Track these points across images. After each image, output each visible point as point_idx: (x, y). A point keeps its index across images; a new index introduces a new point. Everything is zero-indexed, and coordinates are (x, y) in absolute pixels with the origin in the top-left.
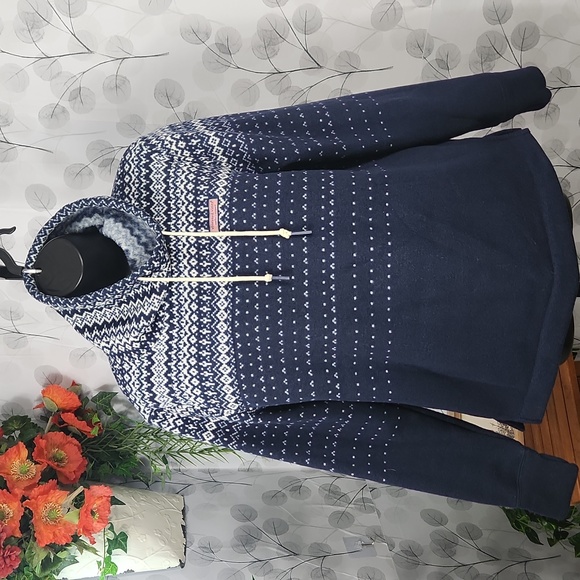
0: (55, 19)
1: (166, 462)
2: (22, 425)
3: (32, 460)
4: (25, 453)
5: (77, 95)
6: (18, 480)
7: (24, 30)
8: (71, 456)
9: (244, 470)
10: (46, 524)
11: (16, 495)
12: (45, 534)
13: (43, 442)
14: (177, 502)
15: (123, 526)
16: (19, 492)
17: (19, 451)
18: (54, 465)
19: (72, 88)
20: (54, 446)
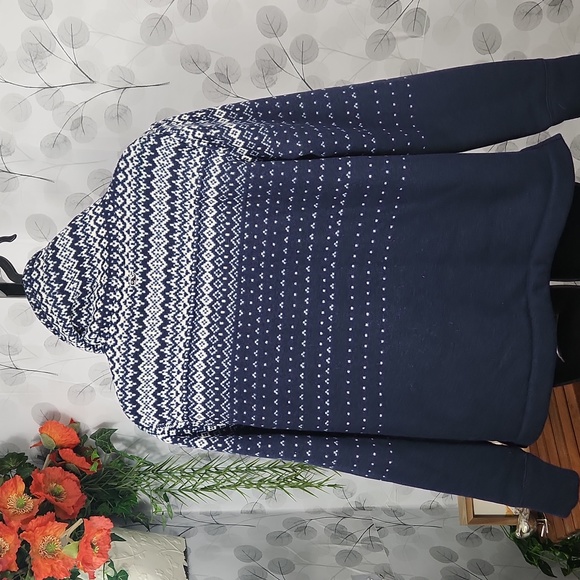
0: (58, 50)
1: (167, 500)
2: (18, 464)
3: (29, 494)
4: (22, 487)
5: (78, 124)
6: (15, 514)
7: (27, 60)
8: (70, 491)
9: (247, 512)
10: (44, 558)
11: (13, 528)
12: (43, 567)
13: (40, 476)
14: (178, 544)
15: (124, 565)
16: (15, 524)
17: (16, 484)
18: (52, 499)
19: (74, 117)
20: (52, 481)
